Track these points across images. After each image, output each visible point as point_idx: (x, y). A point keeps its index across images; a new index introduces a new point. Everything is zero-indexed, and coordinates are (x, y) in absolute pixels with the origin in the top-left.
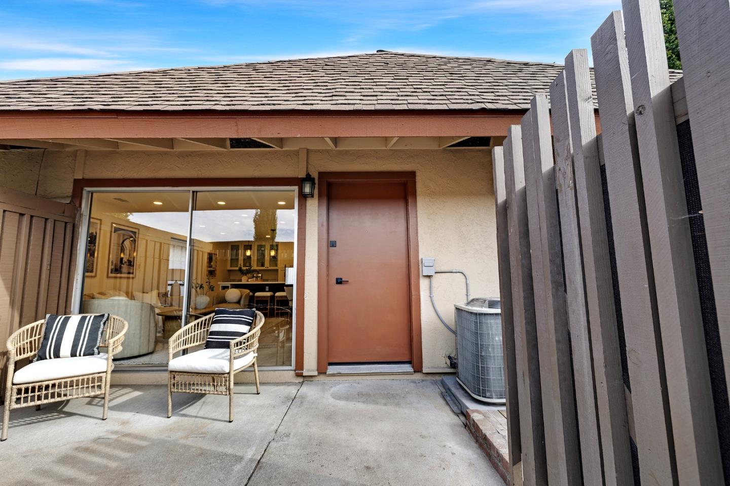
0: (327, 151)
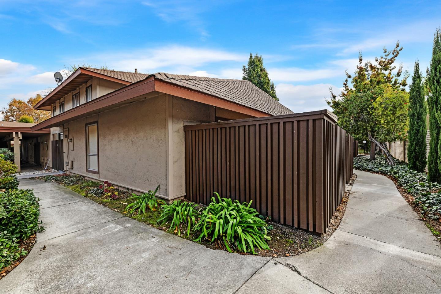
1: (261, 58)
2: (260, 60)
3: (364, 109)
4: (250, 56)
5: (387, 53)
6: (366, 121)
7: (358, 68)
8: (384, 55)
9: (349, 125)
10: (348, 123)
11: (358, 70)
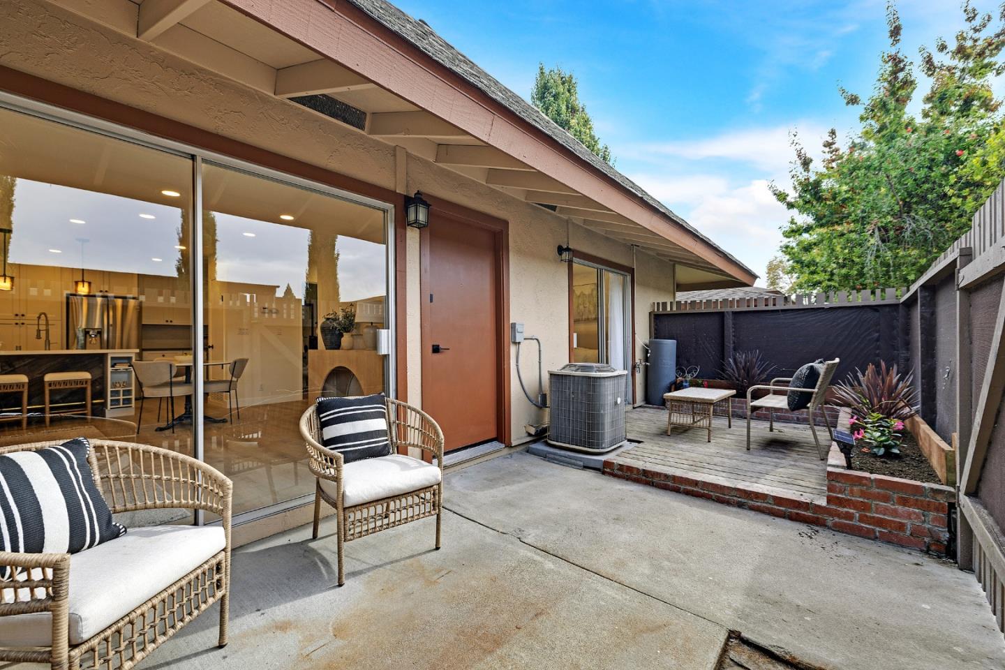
0: (426, 162)
1: (571, 77)
2: (568, 83)
3: (915, 200)
4: (538, 71)
5: (977, 22)
6: (926, 240)
7: (887, 62)
8: (966, 27)
9: (859, 257)
10: (857, 250)
11: (889, 67)
